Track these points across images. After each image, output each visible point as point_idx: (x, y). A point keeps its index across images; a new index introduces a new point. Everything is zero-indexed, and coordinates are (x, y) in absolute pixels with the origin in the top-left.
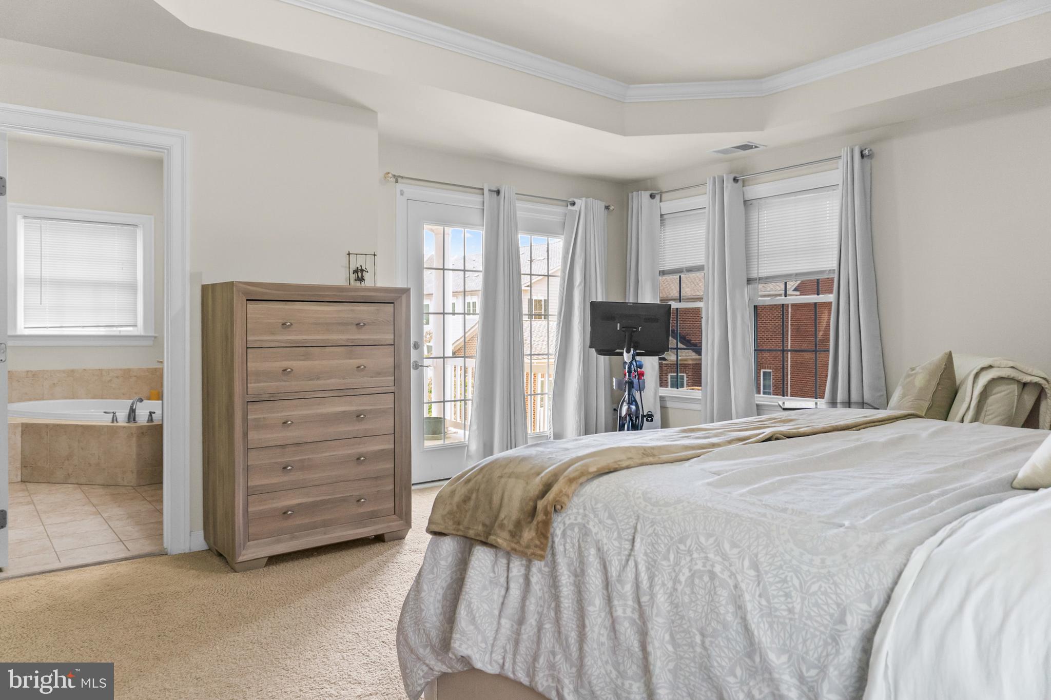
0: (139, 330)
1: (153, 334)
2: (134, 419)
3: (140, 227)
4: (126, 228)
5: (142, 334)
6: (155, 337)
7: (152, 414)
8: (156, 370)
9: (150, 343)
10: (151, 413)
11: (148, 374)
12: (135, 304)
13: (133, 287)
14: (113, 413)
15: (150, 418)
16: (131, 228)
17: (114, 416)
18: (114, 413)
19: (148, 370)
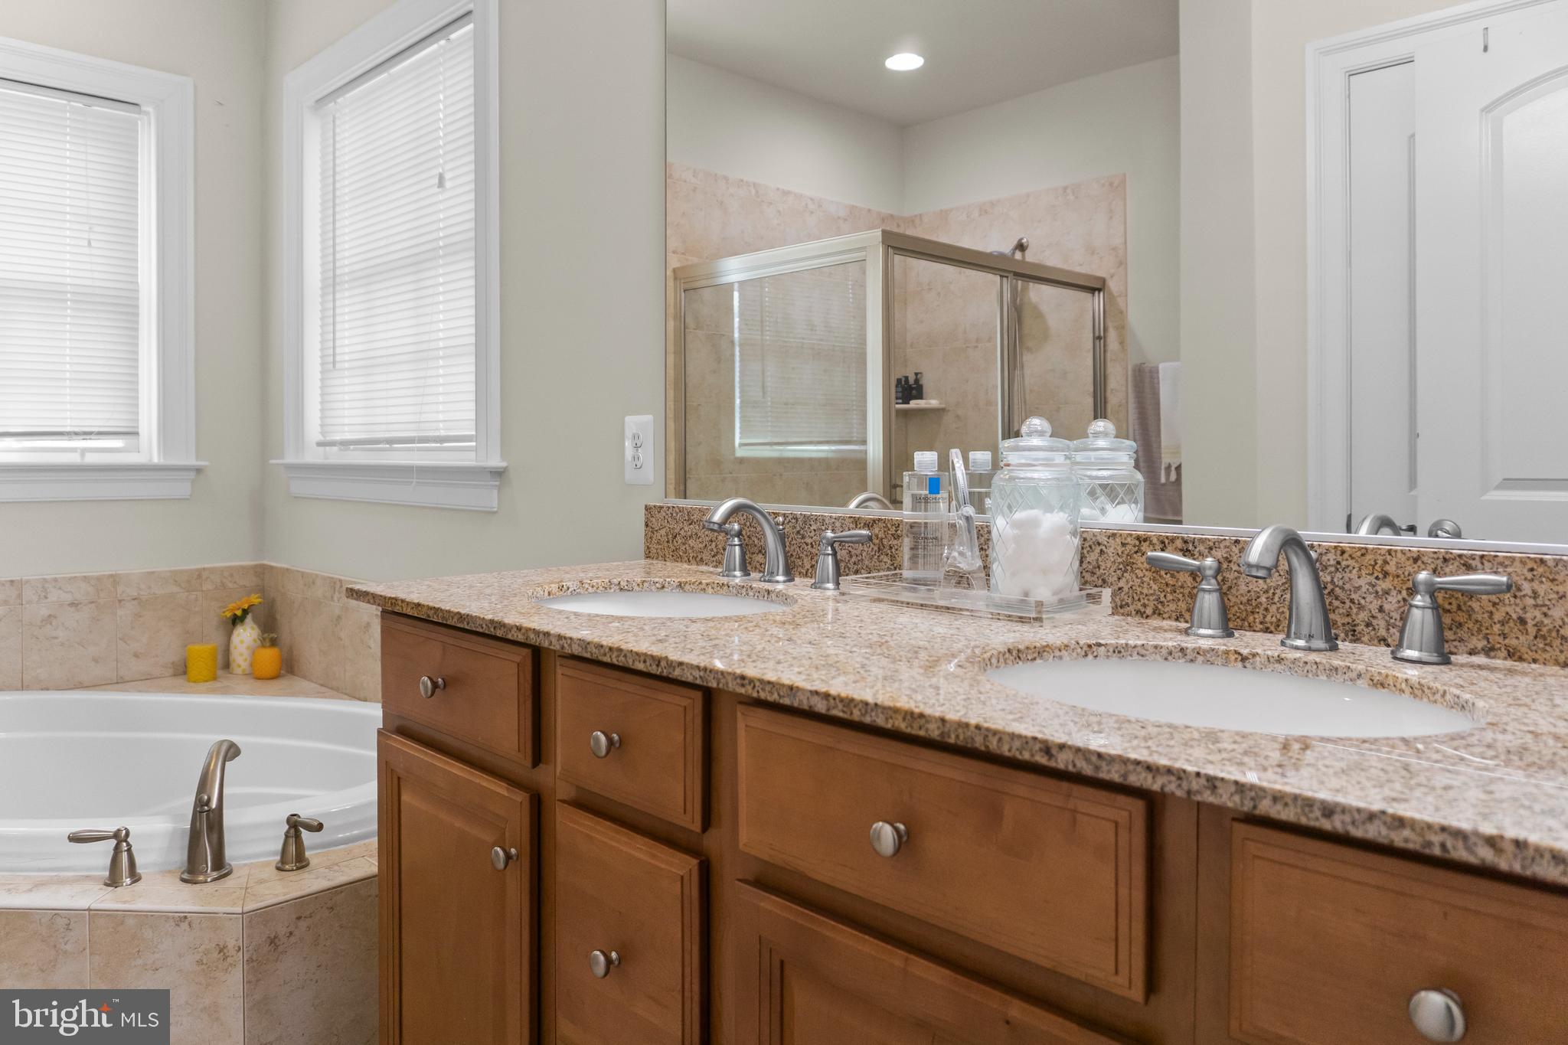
0: (149, 450)
1: (192, 461)
2: (219, 863)
3: (147, 113)
4: (100, 109)
5: (156, 459)
6: (199, 470)
7: (305, 834)
8: (199, 576)
9: (183, 489)
10: (295, 825)
11: (175, 589)
12: (133, 360)
13: (126, 309)
14: (116, 835)
15: (292, 849)
16: (119, 112)
17: (117, 849)
18: (121, 838)
19: (175, 577)
